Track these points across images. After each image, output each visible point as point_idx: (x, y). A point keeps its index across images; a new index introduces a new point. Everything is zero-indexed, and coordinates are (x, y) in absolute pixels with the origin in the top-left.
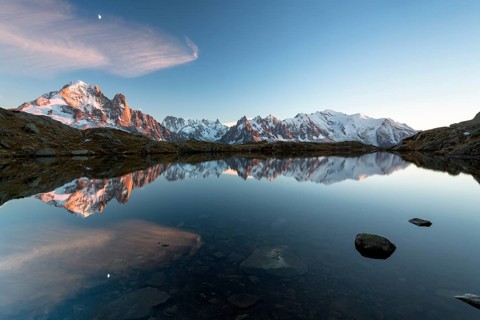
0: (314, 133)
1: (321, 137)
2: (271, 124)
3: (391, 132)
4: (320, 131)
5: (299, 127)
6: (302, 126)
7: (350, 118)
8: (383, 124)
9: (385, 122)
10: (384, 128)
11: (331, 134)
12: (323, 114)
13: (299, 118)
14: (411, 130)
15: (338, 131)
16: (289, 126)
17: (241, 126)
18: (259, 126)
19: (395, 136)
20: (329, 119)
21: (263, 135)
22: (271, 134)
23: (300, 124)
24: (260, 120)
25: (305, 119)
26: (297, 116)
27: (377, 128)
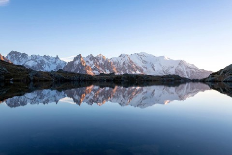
0: (133, 69)
1: (138, 72)
2: (101, 61)
3: (185, 70)
4: (137, 68)
5: (122, 64)
6: (124, 63)
7: (158, 59)
8: (180, 64)
9: (181, 63)
10: (180, 67)
11: (145, 70)
12: (140, 56)
13: (122, 57)
14: (197, 69)
15: (150, 69)
16: (114, 63)
17: (77, 62)
18: (91, 62)
19: (187, 73)
20: (143, 58)
21: (94, 69)
22: (100, 69)
23: (122, 62)
24: (92, 58)
25: (127, 58)
26: (120, 56)
27: (175, 67)
